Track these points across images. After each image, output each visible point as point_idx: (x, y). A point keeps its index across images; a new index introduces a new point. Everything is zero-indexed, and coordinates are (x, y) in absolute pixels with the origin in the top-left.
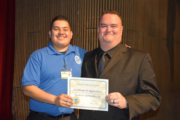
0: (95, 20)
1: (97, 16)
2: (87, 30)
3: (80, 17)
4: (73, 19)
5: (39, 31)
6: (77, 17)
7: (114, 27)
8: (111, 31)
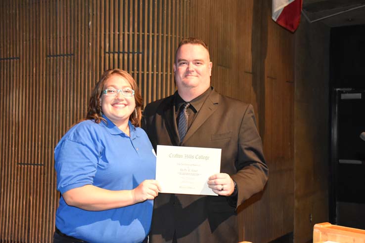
0: (121, 37)
1: (124, 31)
2: (107, 55)
3: (93, 32)
4: (81, 36)
5: (18, 57)
6: (89, 32)
7: (198, 63)
8: (194, 70)
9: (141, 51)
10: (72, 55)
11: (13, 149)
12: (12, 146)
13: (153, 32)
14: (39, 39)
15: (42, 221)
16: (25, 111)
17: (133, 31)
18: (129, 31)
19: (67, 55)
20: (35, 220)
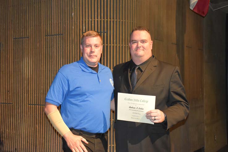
0: (93, 22)
1: (94, 18)
3: (74, 20)
4: (67, 22)
5: (28, 36)
6: (72, 20)
7: (144, 42)
8: (141, 46)
9: (106, 31)
10: (61, 34)
11: (26, 95)
12: (25, 93)
13: (113, 19)
14: (41, 25)
15: (44, 141)
16: (33, 71)
17: (101, 18)
18: (98, 18)
19: (59, 35)
20: (40, 140)
